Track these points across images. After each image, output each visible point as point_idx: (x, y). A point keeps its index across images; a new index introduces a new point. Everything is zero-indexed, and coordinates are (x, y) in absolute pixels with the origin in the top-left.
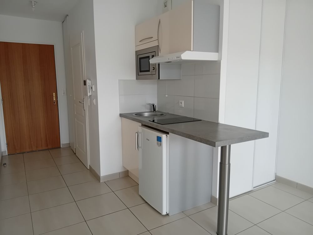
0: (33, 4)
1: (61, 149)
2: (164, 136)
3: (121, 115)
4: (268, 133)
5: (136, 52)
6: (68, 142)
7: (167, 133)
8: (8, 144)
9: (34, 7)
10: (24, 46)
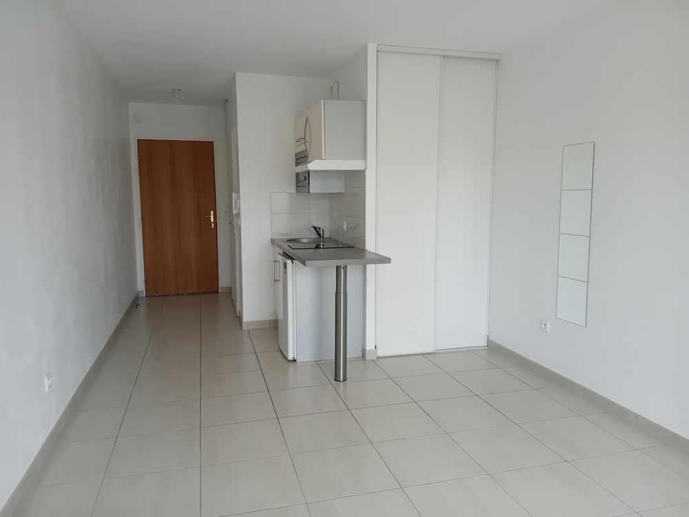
0: (176, 93)
1: (220, 294)
2: (289, 262)
3: (272, 241)
4: (390, 259)
5: (296, 154)
6: (229, 286)
7: (292, 259)
8: (146, 281)
9: (176, 96)
10: (172, 144)
